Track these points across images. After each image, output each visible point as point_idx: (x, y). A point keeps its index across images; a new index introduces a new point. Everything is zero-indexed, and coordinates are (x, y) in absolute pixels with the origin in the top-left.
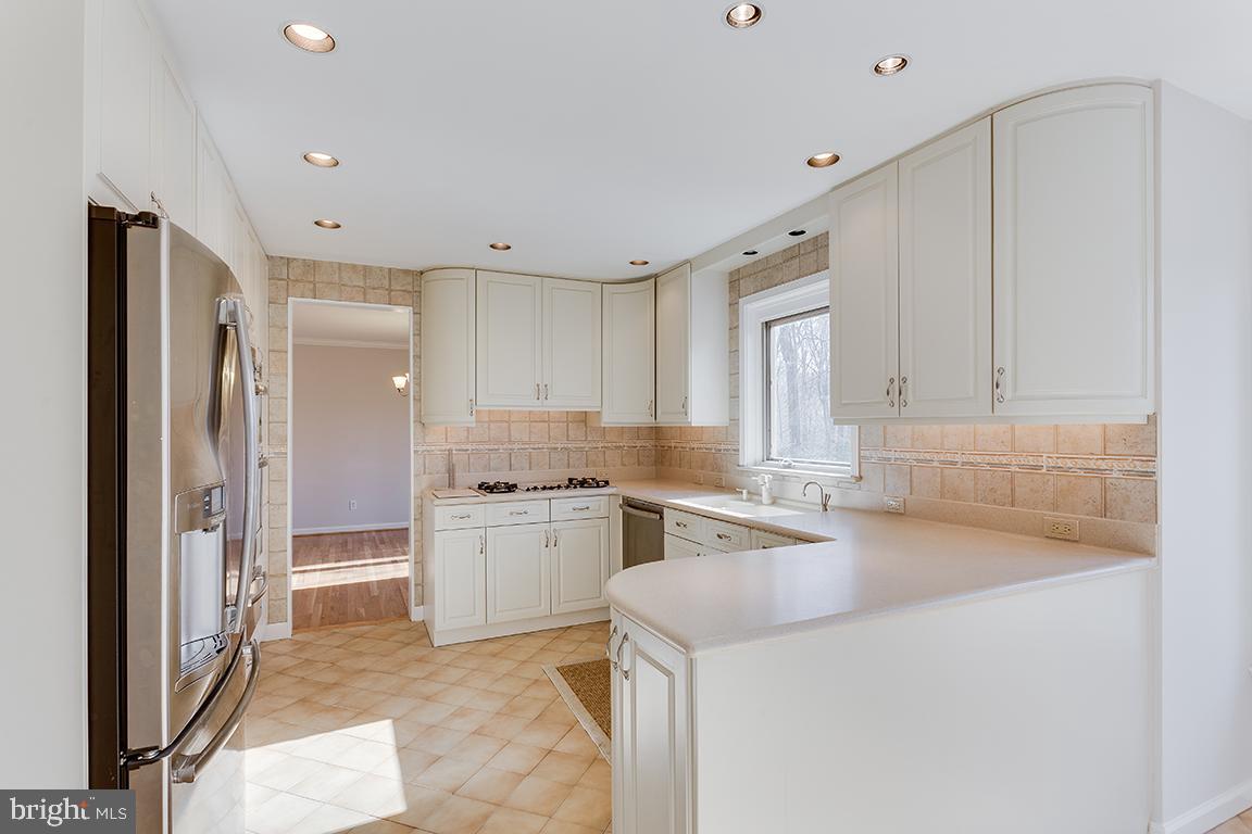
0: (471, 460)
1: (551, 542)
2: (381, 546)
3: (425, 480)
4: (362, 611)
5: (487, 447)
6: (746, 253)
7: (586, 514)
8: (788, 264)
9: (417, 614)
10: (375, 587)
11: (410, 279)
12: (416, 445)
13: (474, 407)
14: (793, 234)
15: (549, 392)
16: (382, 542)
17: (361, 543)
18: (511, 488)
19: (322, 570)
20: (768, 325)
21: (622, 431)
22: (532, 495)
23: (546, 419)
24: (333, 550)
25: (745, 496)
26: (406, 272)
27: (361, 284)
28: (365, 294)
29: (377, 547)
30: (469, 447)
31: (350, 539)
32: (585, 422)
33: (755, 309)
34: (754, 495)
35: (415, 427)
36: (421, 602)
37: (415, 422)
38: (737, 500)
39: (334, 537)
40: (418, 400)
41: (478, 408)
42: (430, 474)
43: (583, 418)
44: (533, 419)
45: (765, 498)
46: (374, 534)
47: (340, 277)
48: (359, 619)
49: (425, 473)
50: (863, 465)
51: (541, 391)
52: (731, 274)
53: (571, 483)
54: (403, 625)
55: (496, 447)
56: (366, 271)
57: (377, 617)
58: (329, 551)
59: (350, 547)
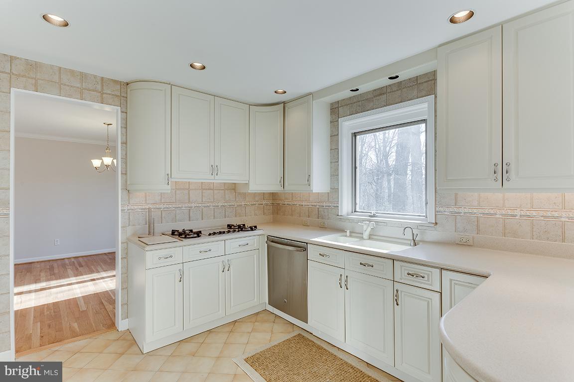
0: (163, 215)
1: (226, 268)
2: (80, 269)
3: (130, 230)
4: (75, 325)
5: (174, 206)
6: (352, 91)
7: (247, 248)
8: (378, 98)
9: (122, 325)
10: (82, 302)
11: (118, 87)
12: (123, 205)
13: (170, 179)
14: (391, 78)
15: (219, 171)
16: (81, 266)
17: (64, 266)
18: (198, 234)
19: (36, 291)
20: (355, 135)
21: (255, 195)
22: (213, 238)
23: (210, 187)
24: (43, 274)
25: (348, 233)
26: (116, 82)
27: (79, 85)
28: (81, 93)
29: (77, 269)
30: (162, 206)
31: (55, 265)
32: (234, 189)
33: (348, 125)
34: (356, 234)
35: (122, 193)
36: (126, 316)
37: (122, 189)
38: (343, 236)
39: (43, 264)
40: (125, 174)
41: (173, 180)
42: (133, 225)
43: (233, 187)
44: (204, 187)
45: (366, 235)
46: (73, 260)
47: (60, 78)
48: (75, 335)
49: (129, 225)
50: (438, 217)
51: (214, 170)
52: (332, 104)
53: (232, 228)
54: (112, 335)
55: (180, 206)
56: (83, 76)
57: (89, 331)
58: (40, 275)
59: (56, 271)
